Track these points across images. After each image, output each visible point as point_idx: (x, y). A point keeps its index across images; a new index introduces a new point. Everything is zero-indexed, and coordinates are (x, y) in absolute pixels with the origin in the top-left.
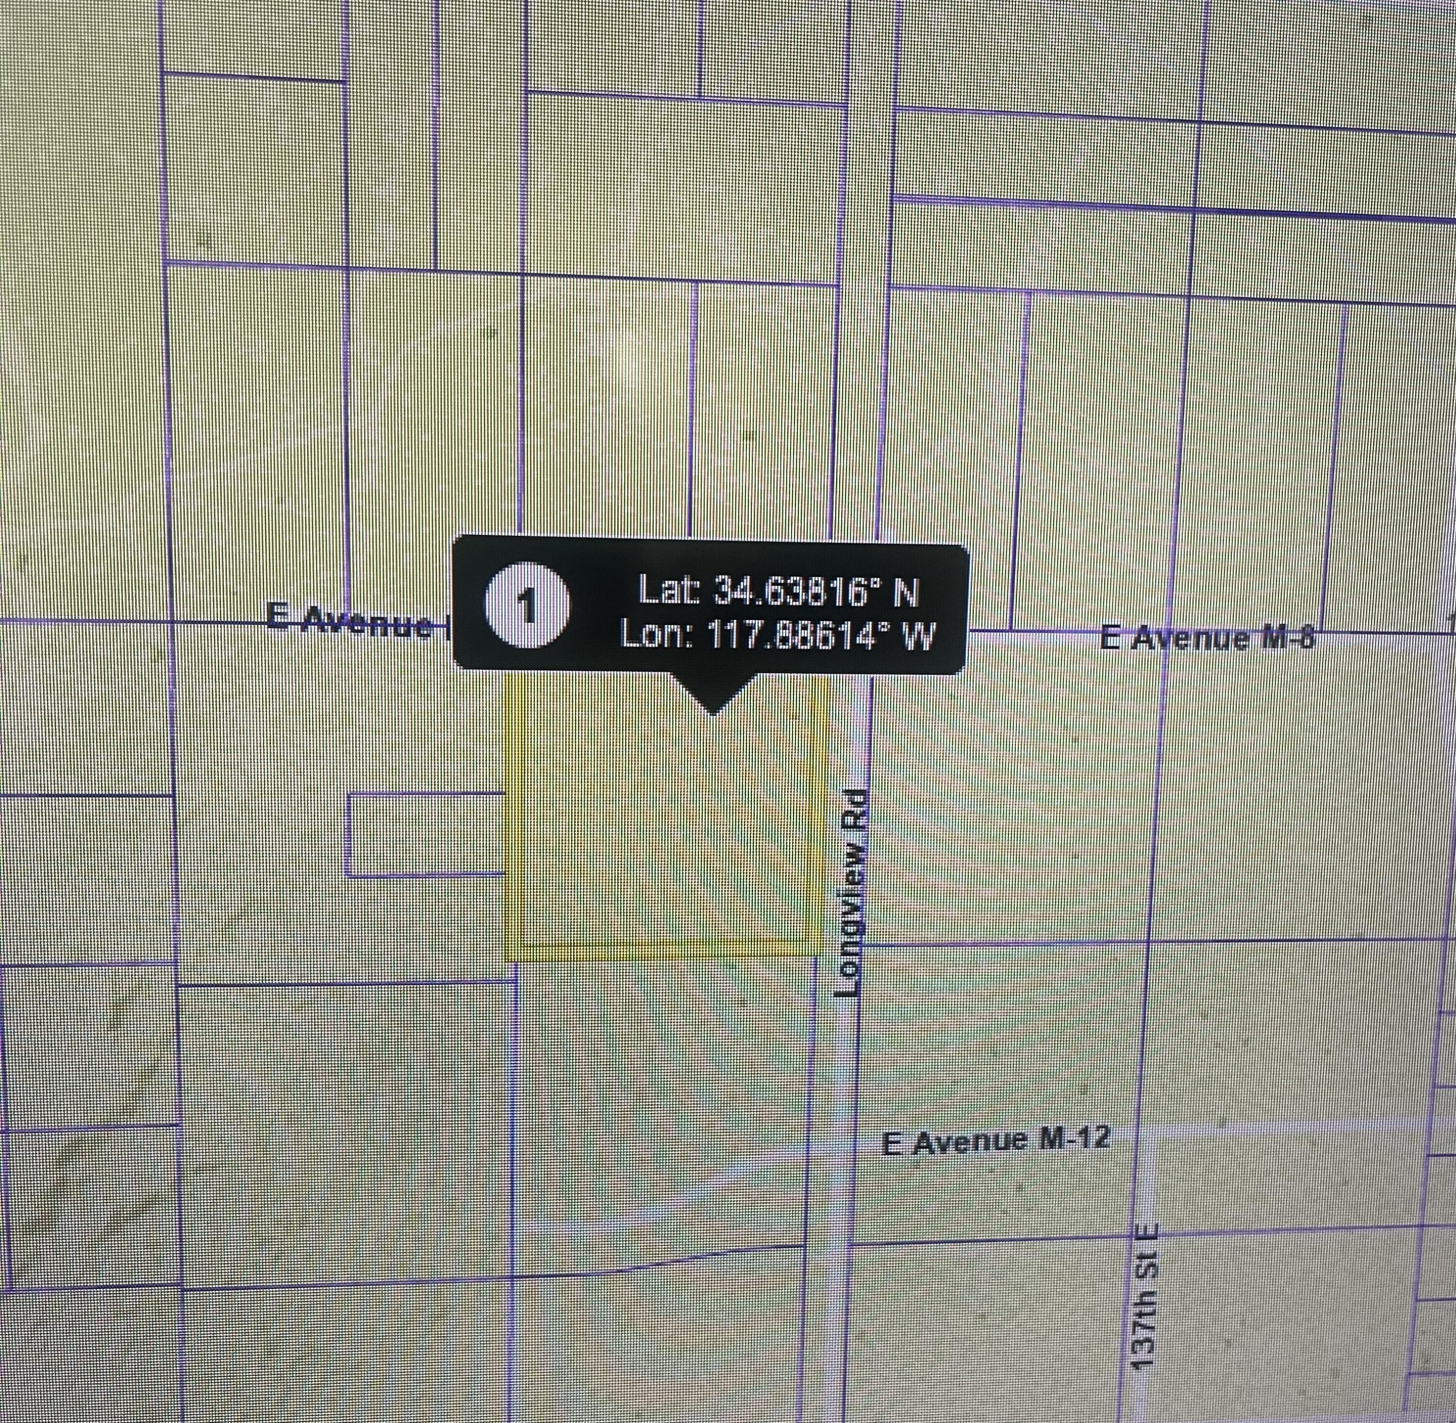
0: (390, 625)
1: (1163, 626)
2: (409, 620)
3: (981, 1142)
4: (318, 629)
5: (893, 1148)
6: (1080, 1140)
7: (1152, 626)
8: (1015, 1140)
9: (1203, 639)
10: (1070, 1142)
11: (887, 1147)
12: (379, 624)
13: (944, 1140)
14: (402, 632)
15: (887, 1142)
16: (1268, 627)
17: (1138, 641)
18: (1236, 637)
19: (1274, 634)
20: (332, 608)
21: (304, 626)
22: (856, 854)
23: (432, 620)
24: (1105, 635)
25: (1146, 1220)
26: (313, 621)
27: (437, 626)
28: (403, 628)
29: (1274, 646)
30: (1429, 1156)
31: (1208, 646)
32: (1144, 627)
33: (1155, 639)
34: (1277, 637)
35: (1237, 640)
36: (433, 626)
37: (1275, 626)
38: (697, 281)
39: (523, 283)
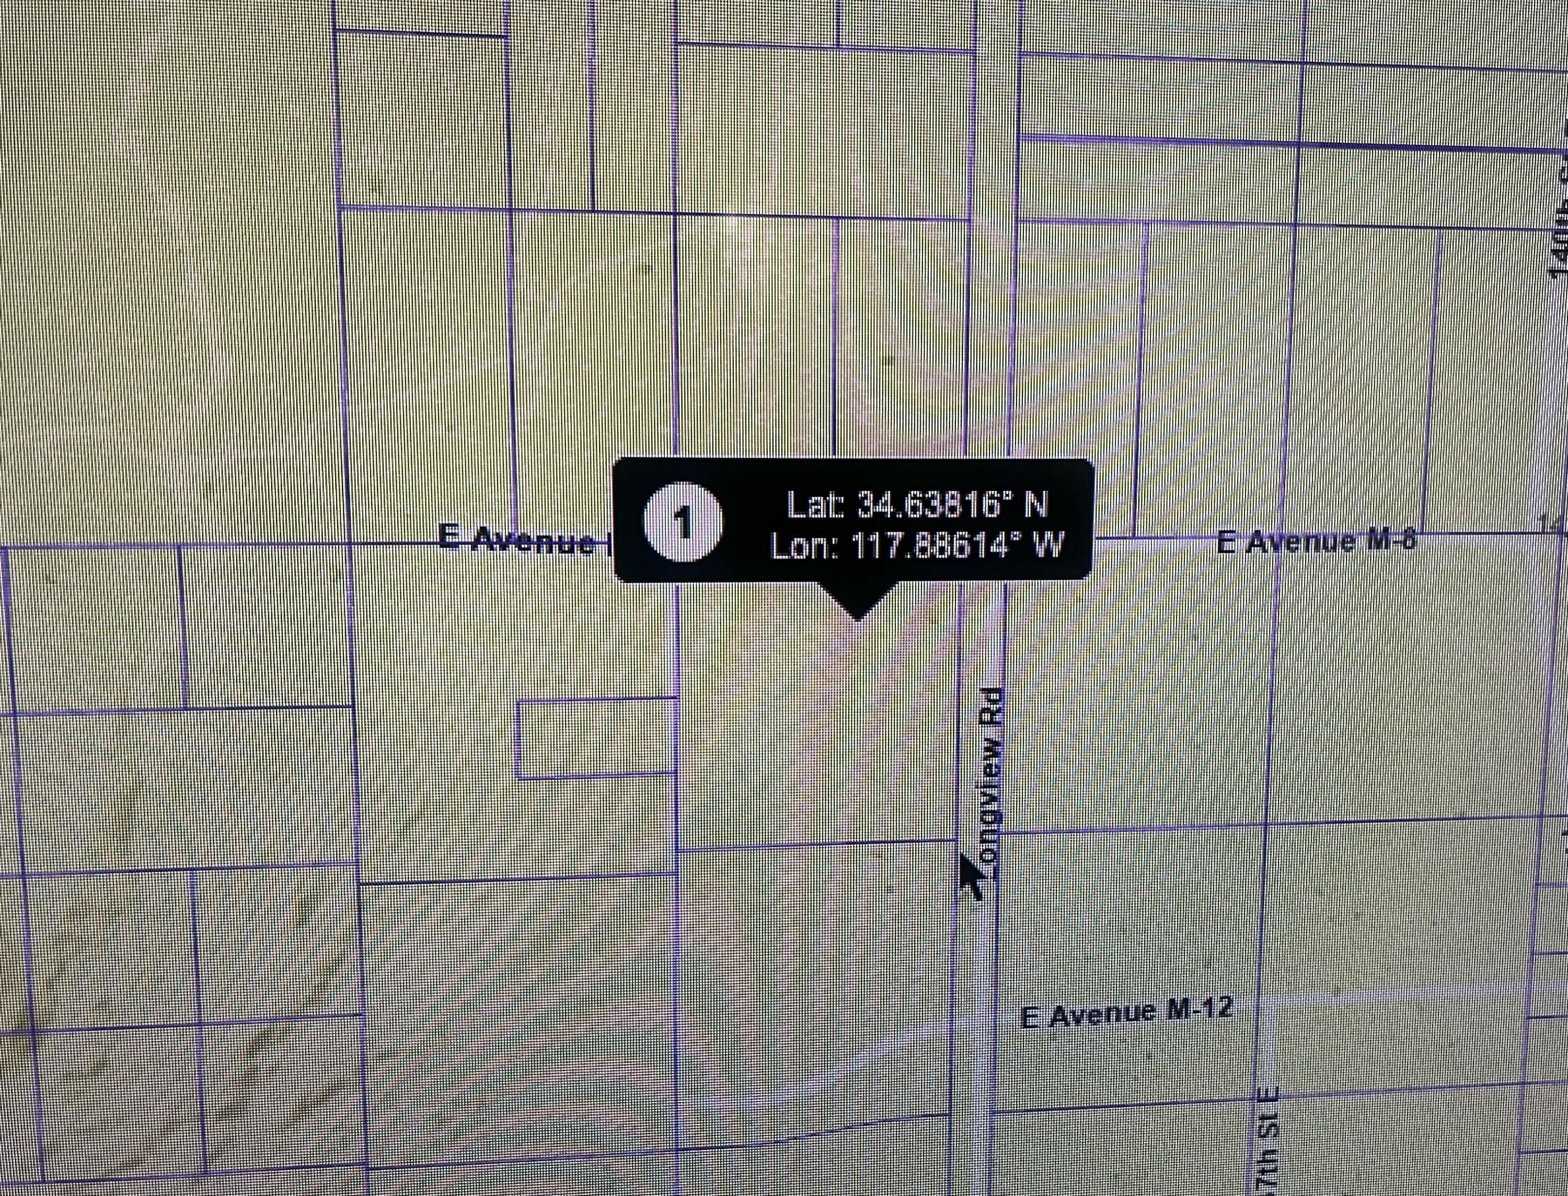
0: (555, 543)
1: (1274, 531)
2: (572, 538)
3: (1113, 1015)
4: (487, 547)
5: (1031, 1022)
6: (1205, 1010)
7: (1265, 532)
8: (1145, 1011)
9: (1312, 542)
10: (1195, 1012)
11: (1025, 1020)
12: (545, 543)
13: (1078, 1013)
14: (567, 549)
15: (1025, 1016)
16: (1372, 530)
17: (1252, 545)
18: (1343, 539)
19: (1379, 537)
20: (500, 527)
21: (474, 546)
22: (993, 748)
23: (594, 537)
24: (1222, 541)
25: (1267, 1084)
26: (482, 540)
27: (599, 543)
28: (567, 546)
29: (1378, 546)
30: (1529, 1018)
31: (1317, 548)
32: (1258, 532)
33: (1268, 544)
34: (1381, 540)
35: (1343, 542)
36: (595, 543)
37: (1380, 529)
38: (838, 218)
39: (675, 222)
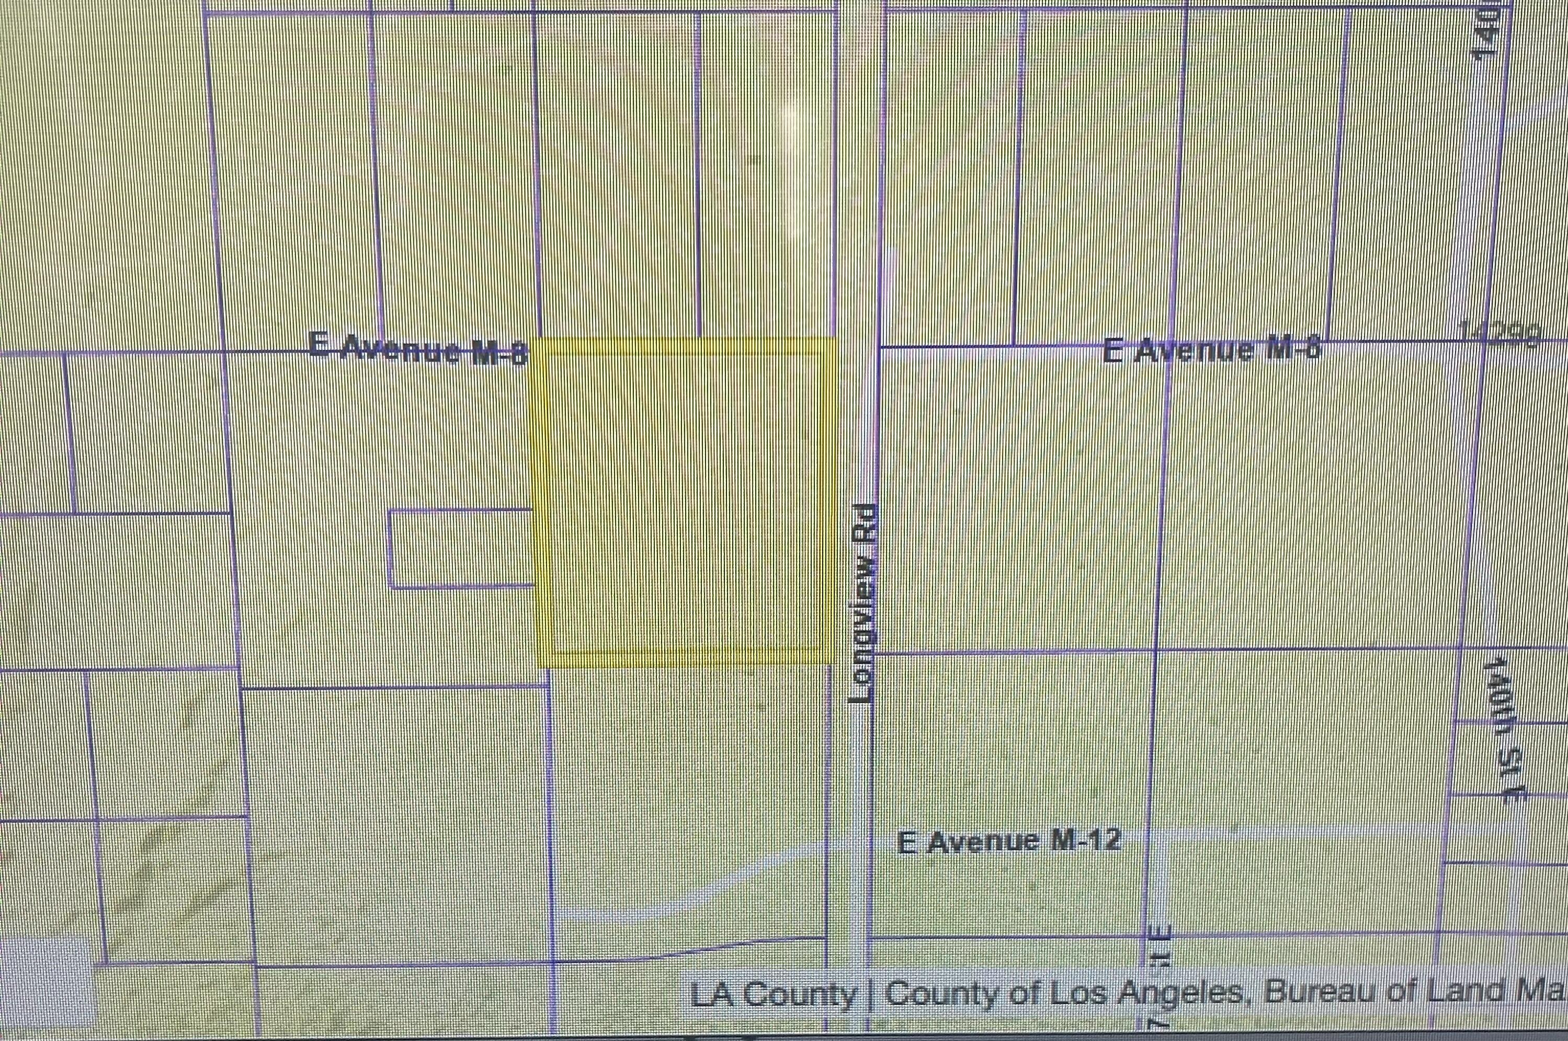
0: (422, 351)
1: (1165, 337)
2: (438, 345)
3: (994, 842)
4: (356, 356)
5: (908, 847)
6: (1091, 842)
7: (1156, 338)
8: (1027, 841)
9: (1206, 350)
10: (1081, 843)
11: (902, 845)
12: (412, 351)
13: (957, 839)
14: (433, 358)
15: (902, 842)
16: (1272, 338)
17: (1140, 353)
18: (1240, 348)
19: (1279, 345)
20: (368, 336)
21: (343, 353)
22: (867, 566)
23: (459, 345)
24: (1108, 349)
25: (1158, 921)
26: (350, 348)
27: (464, 351)
28: (434, 354)
29: (1279, 356)
30: (1445, 863)
31: (1211, 358)
32: (1147, 340)
33: (1158, 352)
34: (1282, 348)
35: (1241, 351)
36: (460, 351)
37: (1280, 336)
38: (699, 12)
39: (534, 21)
